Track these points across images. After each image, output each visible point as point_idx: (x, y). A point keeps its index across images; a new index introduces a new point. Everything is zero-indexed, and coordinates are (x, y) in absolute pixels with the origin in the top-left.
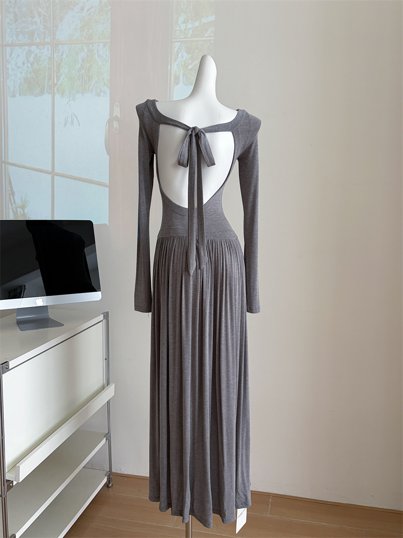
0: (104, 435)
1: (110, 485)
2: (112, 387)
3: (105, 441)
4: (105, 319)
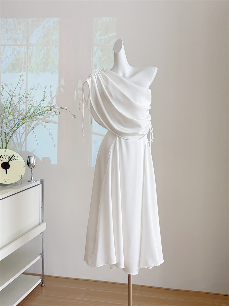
0: (40, 254)
2: (45, 224)
3: (40, 257)
4: (41, 183)
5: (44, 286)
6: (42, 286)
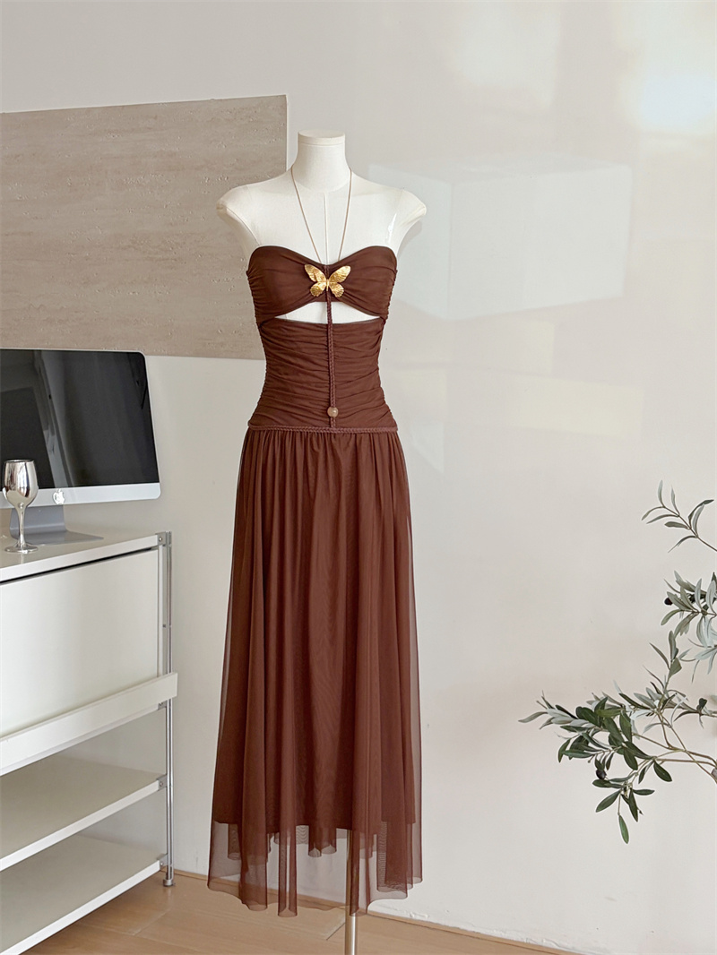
0: (156, 777)
1: (169, 882)
3: (157, 789)
4: (164, 545)
6: (164, 882)
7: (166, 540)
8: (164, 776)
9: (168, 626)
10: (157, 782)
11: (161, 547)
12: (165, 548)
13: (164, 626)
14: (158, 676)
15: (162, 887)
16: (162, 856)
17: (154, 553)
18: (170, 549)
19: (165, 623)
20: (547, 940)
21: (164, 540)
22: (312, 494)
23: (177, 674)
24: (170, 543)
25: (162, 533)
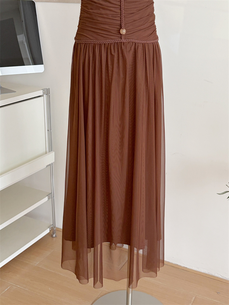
0: (47, 194)
1: (54, 236)
2: (52, 155)
3: (47, 200)
4: (46, 94)
5: (56, 236)
6: (52, 236)
7: (47, 92)
8: (50, 194)
9: (50, 130)
10: (47, 197)
11: (45, 95)
12: (47, 95)
13: (48, 130)
14: (46, 153)
15: (51, 238)
16: (51, 225)
17: (42, 98)
18: (49, 96)
19: (48, 129)
20: (217, 273)
21: (46, 92)
22: (110, 79)
23: (54, 153)
24: (49, 93)
25: (45, 89)
